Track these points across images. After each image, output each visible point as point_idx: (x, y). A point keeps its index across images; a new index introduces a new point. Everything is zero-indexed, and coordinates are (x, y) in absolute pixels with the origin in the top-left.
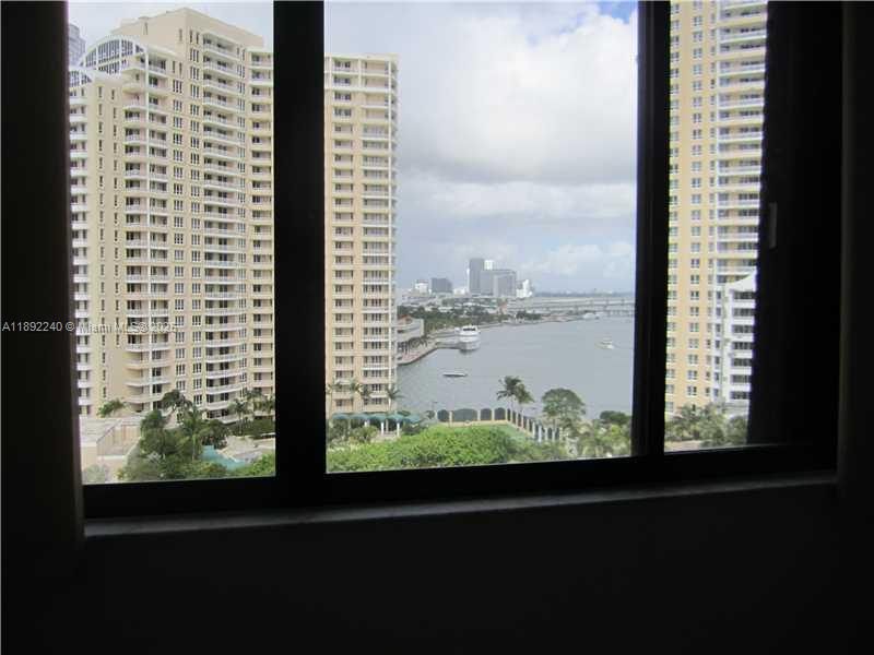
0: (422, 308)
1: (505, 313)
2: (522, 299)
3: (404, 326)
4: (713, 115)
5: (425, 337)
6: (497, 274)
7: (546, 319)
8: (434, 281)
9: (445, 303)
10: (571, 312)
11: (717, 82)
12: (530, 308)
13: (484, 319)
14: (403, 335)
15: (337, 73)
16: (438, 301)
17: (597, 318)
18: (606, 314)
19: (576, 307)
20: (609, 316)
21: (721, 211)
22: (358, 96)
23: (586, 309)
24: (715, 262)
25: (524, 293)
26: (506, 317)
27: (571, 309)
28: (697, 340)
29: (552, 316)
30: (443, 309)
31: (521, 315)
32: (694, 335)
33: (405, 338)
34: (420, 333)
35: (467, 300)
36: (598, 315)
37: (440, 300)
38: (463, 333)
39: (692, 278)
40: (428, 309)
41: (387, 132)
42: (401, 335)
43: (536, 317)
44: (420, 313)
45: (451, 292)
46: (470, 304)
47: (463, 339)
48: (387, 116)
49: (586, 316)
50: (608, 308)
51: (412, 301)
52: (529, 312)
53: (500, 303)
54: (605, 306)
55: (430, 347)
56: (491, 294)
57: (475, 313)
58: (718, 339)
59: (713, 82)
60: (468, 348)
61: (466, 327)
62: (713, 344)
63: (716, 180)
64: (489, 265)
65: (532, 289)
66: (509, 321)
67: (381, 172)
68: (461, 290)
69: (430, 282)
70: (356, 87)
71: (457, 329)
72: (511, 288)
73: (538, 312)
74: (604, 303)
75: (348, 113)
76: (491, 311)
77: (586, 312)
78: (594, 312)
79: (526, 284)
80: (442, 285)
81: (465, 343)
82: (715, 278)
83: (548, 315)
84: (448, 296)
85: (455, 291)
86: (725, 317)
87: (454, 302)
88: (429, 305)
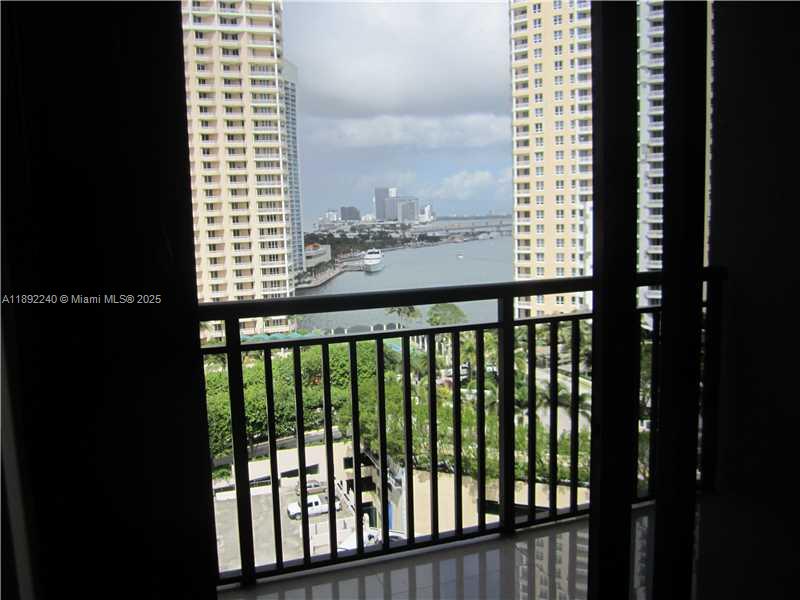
0: (331, 235)
1: (408, 236)
2: (424, 224)
3: (312, 252)
4: (572, 47)
5: (332, 262)
6: (401, 201)
7: (445, 240)
8: (343, 209)
9: (353, 230)
10: (467, 233)
11: (576, 16)
12: (430, 231)
13: (388, 243)
14: (312, 260)
15: (223, 13)
16: (347, 228)
17: (491, 238)
18: (498, 234)
19: (473, 229)
20: (502, 235)
21: (581, 136)
22: (245, 36)
23: (481, 230)
24: (577, 183)
25: (426, 218)
26: (408, 240)
27: (469, 231)
28: (563, 255)
29: (450, 237)
30: (351, 235)
31: (423, 237)
32: (560, 250)
33: (312, 263)
34: (327, 257)
35: (374, 226)
36: (491, 235)
37: (350, 227)
38: (368, 256)
39: (557, 198)
40: (337, 236)
41: (273, 70)
42: (309, 260)
43: (436, 239)
44: (328, 240)
45: (360, 219)
46: (375, 230)
47: (367, 262)
48: (272, 55)
49: (481, 237)
50: (502, 229)
51: (323, 228)
52: (430, 234)
53: (404, 228)
54: (498, 227)
55: (338, 271)
56: (396, 220)
57: (380, 238)
58: (582, 252)
59: (571, 16)
60: (373, 270)
61: (369, 251)
62: (577, 257)
63: (577, 107)
64: (393, 193)
65: (433, 214)
66: (411, 243)
67: (269, 108)
68: (368, 218)
69: (340, 211)
70: (242, 27)
71: (363, 252)
72: (413, 213)
73: (437, 234)
74: (498, 223)
75: (236, 52)
76: (394, 235)
77: (481, 233)
78: (489, 233)
79: (427, 209)
80: (350, 213)
81: (369, 266)
82: (577, 198)
83: (447, 237)
84: (356, 223)
85: (363, 219)
86: (586, 232)
87: (361, 228)
88: (338, 232)
